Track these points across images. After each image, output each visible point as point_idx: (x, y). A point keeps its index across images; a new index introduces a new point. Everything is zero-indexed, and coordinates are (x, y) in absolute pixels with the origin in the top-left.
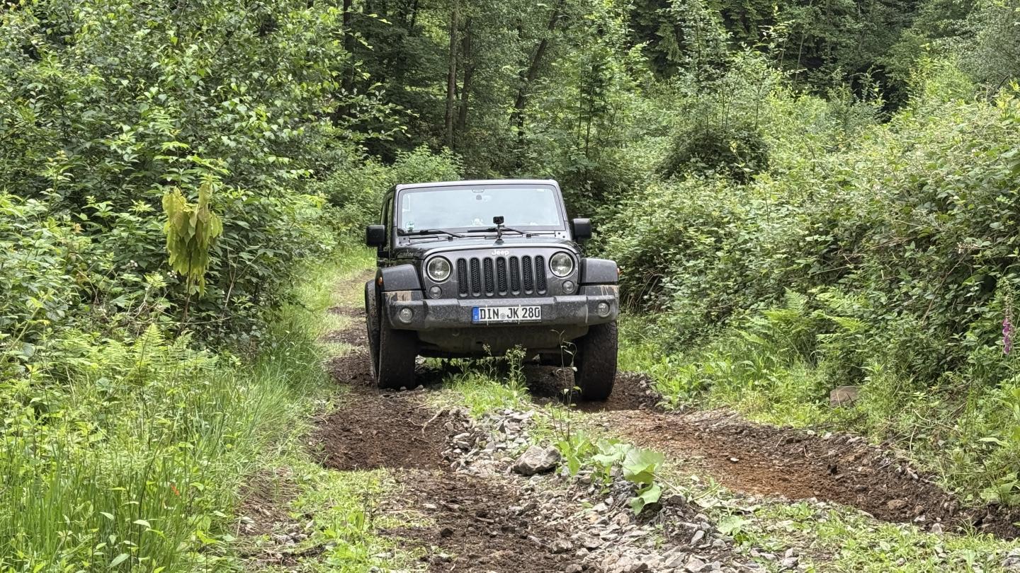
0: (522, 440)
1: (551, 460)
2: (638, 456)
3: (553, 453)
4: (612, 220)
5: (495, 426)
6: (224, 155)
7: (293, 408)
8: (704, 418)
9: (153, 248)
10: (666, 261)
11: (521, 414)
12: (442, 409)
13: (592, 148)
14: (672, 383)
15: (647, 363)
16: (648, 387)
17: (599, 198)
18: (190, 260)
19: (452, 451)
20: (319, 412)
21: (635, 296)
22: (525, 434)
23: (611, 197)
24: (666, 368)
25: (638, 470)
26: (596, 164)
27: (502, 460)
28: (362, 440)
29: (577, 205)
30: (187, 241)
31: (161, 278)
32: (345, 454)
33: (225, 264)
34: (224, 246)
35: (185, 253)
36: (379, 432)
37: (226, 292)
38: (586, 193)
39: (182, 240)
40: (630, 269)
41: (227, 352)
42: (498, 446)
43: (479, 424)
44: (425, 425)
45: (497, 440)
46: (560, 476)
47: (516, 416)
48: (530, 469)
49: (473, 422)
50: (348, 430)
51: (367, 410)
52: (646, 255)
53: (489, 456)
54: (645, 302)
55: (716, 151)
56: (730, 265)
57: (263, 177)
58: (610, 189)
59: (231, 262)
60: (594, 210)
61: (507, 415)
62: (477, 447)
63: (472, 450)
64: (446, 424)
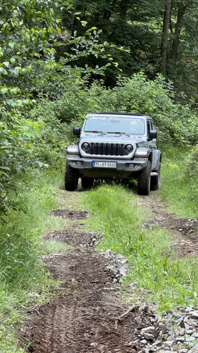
5: (176, 321)
12: (134, 306)
19: (139, 342)
27: (180, 351)
42: (177, 339)
43: (164, 319)
45: (177, 334)
47: (195, 313)
49: (159, 317)
53: (169, 347)
61: (187, 312)
62: (160, 339)
63: (156, 341)
64: (136, 318)
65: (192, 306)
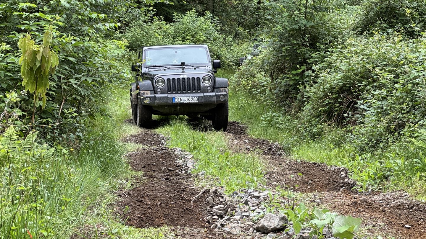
0: (260, 211)
1: (282, 223)
2: (343, 220)
3: (283, 218)
4: (322, 62)
5: (241, 200)
6: (60, 13)
7: (104, 185)
8: (386, 198)
9: (11, 75)
10: (359, 91)
11: (260, 193)
12: (205, 188)
13: (309, 13)
14: (363, 174)
15: (346, 160)
16: (346, 176)
17: (313, 47)
18: (36, 83)
19: (212, 217)
20: (121, 188)
21: (338, 114)
22: (262, 206)
23: (322, 46)
24: (358, 164)
25: (342, 230)
26: (312, 24)
27: (246, 224)
28: (150, 208)
29: (299, 51)
30: (35, 70)
31: (16, 95)
32: (139, 217)
33: (59, 87)
34: (59, 75)
35: (33, 78)
36: (162, 203)
37: (60, 105)
38: (305, 43)
39: (31, 69)
40: (334, 96)
41: (59, 147)
42: (243, 214)
43: (231, 199)
44: (193, 199)
45: (243, 210)
46: (287, 234)
47: (256, 194)
48: (267, 229)
49: (227, 198)
50: (141, 201)
51: (154, 188)
52: (346, 86)
53: (237, 221)
54: (344, 118)
55: (395, 16)
56: (404, 94)
57: (87, 28)
58: (321, 41)
59: (63, 85)
60: (310, 55)
61: (249, 193)
62: (229, 215)
63: (226, 217)
64: (208, 199)
65: (253, 188)
